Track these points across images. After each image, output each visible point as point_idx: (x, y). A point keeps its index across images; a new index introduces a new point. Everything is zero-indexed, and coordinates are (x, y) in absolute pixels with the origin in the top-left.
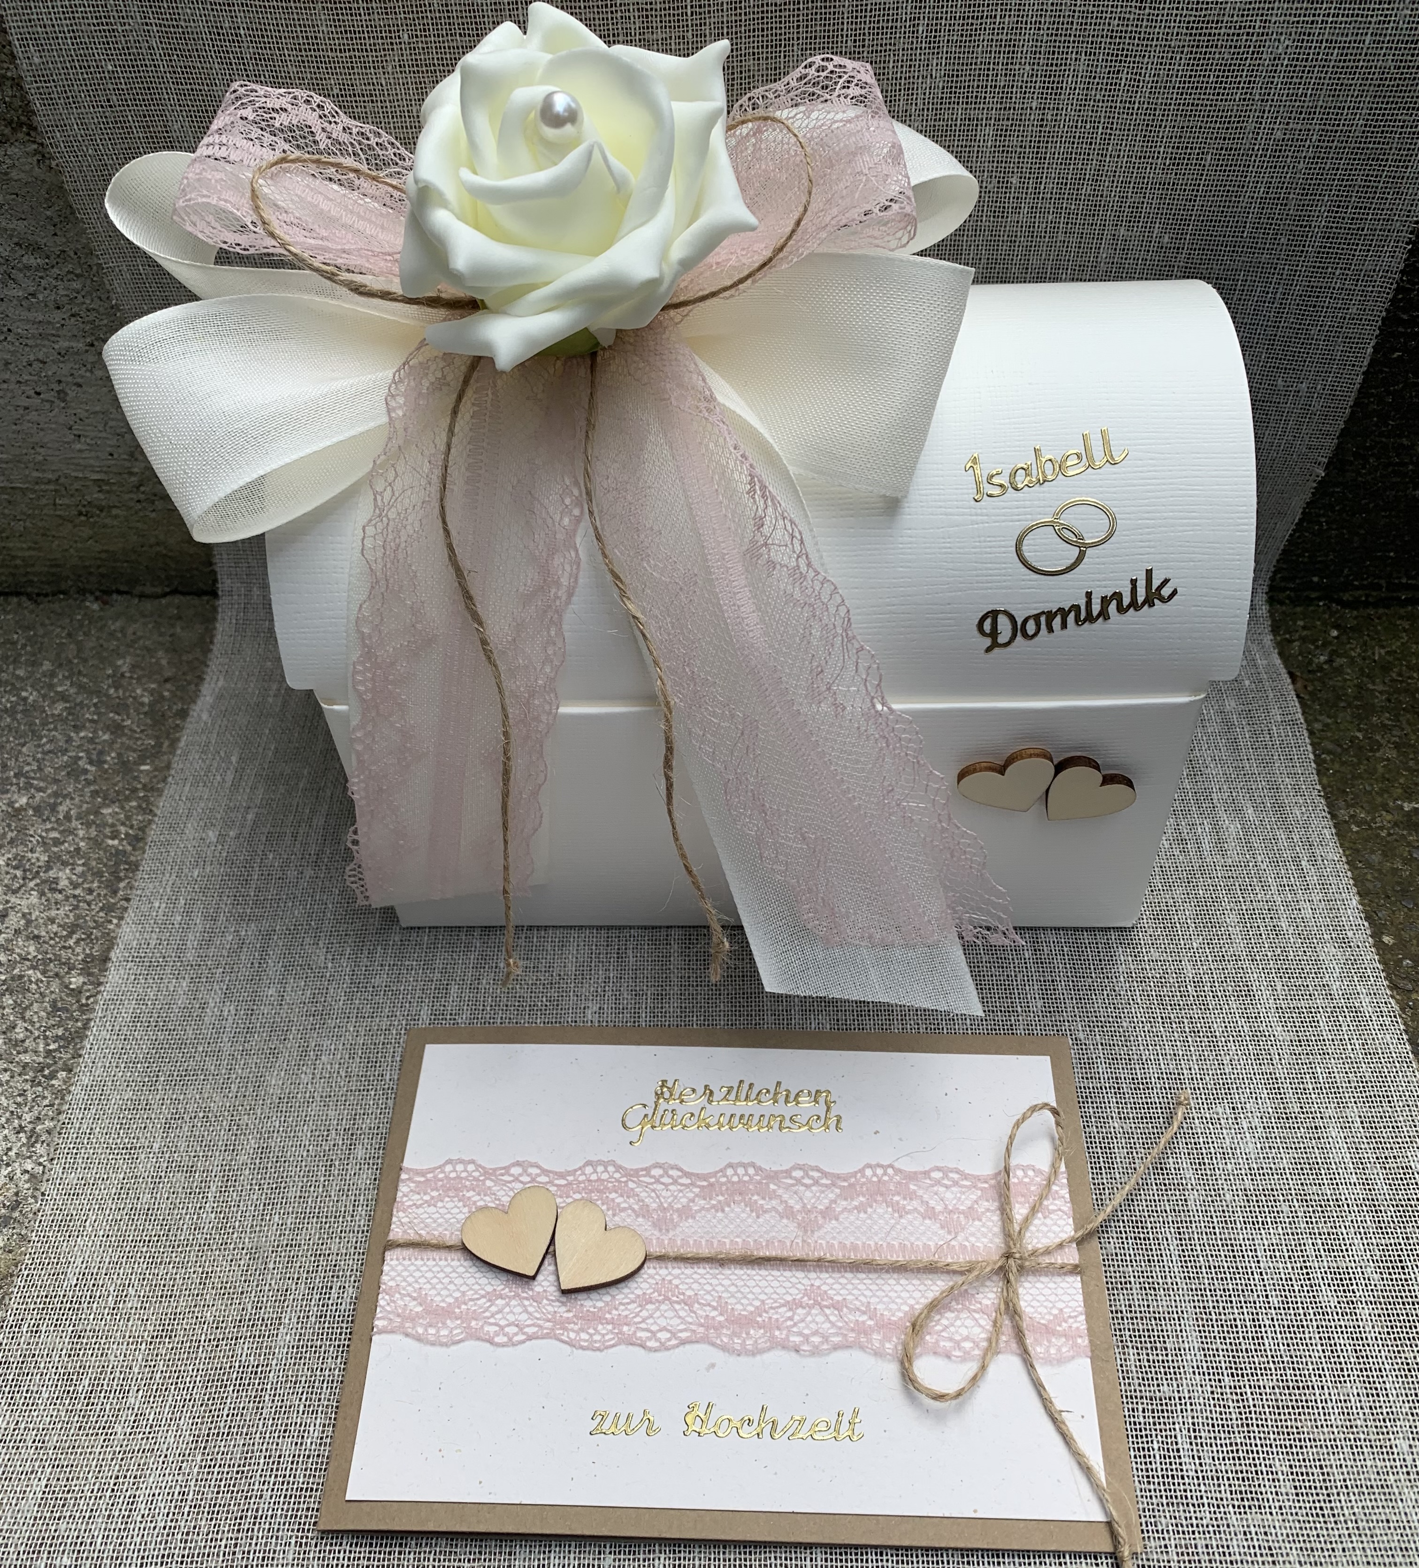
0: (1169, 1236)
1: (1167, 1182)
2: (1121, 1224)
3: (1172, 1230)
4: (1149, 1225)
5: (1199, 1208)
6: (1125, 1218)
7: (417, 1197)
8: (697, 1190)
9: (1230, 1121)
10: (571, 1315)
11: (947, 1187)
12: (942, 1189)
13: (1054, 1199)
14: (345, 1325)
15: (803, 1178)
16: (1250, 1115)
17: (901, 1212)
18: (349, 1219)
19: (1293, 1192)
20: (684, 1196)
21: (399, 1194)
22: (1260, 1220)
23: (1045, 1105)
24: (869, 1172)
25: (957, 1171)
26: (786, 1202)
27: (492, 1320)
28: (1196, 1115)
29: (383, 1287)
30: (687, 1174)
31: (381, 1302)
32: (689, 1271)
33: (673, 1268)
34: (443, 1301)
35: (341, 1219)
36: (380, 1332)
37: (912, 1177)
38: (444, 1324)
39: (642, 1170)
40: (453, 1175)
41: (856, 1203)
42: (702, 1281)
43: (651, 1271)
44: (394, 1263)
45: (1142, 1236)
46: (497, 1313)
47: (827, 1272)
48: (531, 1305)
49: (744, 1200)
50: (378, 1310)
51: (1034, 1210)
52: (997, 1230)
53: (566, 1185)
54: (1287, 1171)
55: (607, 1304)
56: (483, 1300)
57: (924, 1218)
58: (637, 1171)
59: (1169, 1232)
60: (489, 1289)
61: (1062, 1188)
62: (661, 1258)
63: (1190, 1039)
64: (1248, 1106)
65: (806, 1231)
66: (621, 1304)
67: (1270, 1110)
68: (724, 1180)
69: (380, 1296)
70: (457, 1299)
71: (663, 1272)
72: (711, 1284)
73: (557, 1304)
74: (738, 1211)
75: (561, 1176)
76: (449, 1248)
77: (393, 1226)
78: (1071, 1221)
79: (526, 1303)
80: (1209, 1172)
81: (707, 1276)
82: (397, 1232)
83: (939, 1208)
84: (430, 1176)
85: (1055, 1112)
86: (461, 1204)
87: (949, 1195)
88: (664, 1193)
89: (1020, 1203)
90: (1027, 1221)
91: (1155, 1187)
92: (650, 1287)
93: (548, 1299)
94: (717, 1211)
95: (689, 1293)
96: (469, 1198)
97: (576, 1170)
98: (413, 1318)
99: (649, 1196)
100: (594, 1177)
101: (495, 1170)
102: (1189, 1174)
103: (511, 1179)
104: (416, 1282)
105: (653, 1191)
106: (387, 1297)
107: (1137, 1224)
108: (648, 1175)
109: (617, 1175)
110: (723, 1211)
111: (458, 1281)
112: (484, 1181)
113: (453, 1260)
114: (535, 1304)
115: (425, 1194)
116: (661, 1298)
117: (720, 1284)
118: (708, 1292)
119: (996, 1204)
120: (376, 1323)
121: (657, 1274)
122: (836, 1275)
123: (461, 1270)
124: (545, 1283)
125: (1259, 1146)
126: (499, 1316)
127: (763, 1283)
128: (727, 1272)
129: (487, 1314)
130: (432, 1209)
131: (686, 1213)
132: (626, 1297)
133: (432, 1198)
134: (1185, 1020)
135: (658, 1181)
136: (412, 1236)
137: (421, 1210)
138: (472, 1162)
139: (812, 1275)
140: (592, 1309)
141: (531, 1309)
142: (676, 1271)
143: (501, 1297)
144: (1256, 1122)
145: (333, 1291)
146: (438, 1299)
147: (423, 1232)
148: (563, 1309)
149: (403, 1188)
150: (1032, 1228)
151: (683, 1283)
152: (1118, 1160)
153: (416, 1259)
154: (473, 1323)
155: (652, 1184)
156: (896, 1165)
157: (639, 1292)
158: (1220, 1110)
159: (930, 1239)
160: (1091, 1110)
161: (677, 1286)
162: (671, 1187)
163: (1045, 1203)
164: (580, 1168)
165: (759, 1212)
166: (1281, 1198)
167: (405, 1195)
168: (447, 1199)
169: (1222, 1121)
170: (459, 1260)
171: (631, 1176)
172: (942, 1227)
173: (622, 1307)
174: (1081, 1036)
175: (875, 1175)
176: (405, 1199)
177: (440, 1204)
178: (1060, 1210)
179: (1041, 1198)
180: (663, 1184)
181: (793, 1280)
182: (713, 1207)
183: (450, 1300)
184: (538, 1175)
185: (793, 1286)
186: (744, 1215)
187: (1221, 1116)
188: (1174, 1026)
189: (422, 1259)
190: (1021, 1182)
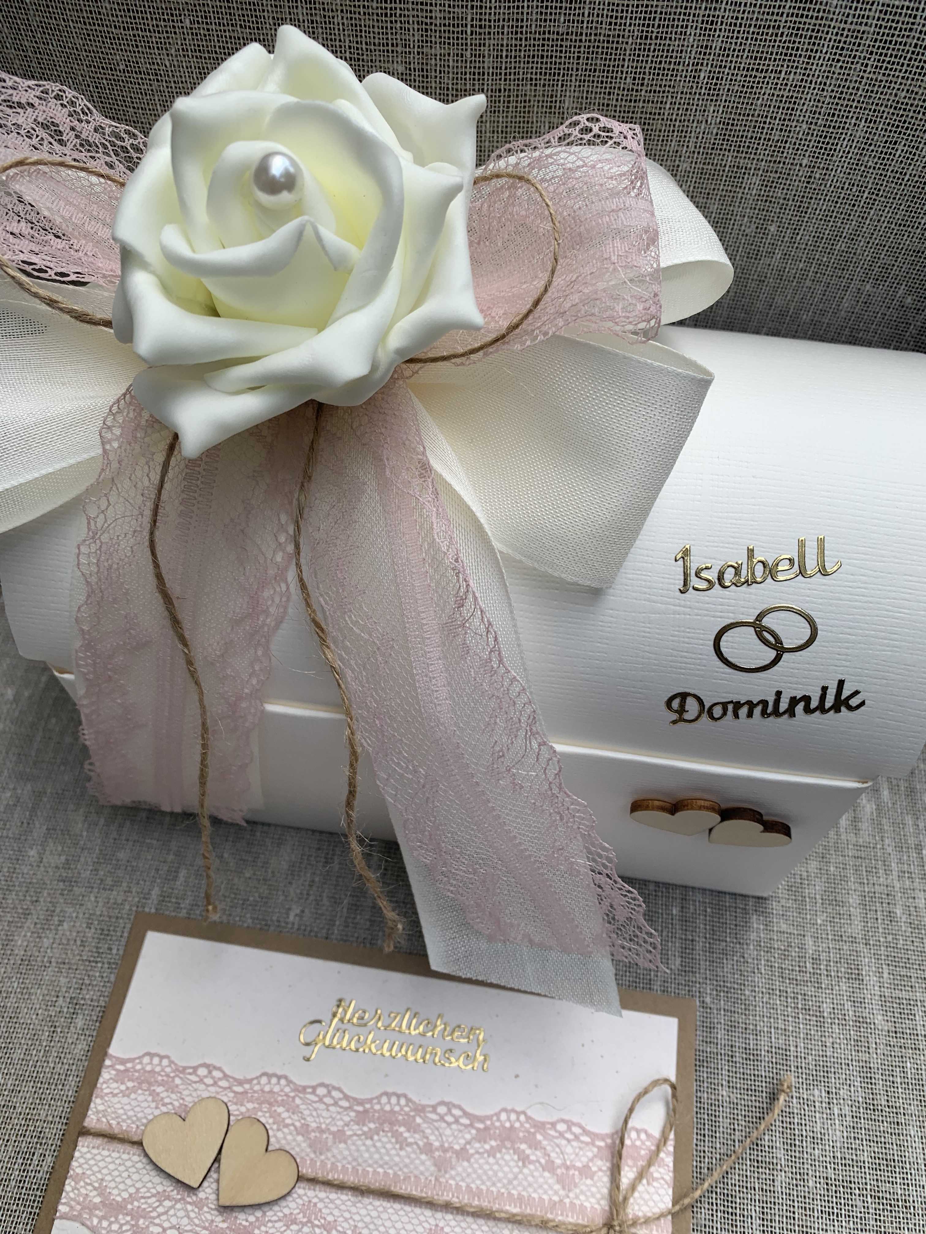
0: (754, 1214)
1: (760, 1159)
2: (714, 1195)
3: (757, 1209)
4: (738, 1201)
5: (784, 1190)
6: (718, 1190)
7: (114, 1085)
8: (353, 1114)
9: (824, 1105)
10: (224, 1225)
11: (569, 1141)
12: (564, 1142)
13: (659, 1166)
14: (39, 1193)
15: (446, 1114)
16: (842, 1101)
17: (525, 1160)
18: (60, 1087)
19: (869, 1187)
20: (341, 1119)
21: (101, 1080)
22: (835, 1211)
23: (666, 1081)
24: (503, 1116)
25: (580, 1126)
26: (427, 1138)
27: (157, 1221)
28: (794, 1094)
29: (71, 1172)
30: (346, 1097)
31: (67, 1188)
32: (333, 1196)
33: (320, 1191)
34: (119, 1195)
35: (53, 1087)
36: (61, 1218)
37: (540, 1126)
38: (116, 1219)
39: (309, 1087)
40: (148, 1068)
41: (487, 1147)
42: (343, 1207)
43: (301, 1191)
44: (84, 1150)
45: (730, 1210)
46: (163, 1214)
47: (452, 1213)
48: (193, 1211)
49: (391, 1130)
50: (64, 1194)
51: (641, 1176)
52: (605, 1191)
53: (242, 1093)
54: (867, 1165)
55: (257, 1219)
56: (154, 1199)
57: (544, 1170)
58: (305, 1088)
59: (754, 1210)
60: (160, 1188)
61: (667, 1158)
62: (313, 1181)
63: (801, 1016)
64: (841, 1092)
65: (439, 1170)
66: (269, 1221)
67: (860, 1099)
68: (377, 1107)
69: (67, 1182)
70: (131, 1195)
71: (311, 1193)
72: (350, 1212)
73: (216, 1213)
74: (384, 1140)
75: (240, 1083)
76: (134, 1143)
77: (90, 1112)
78: (670, 1191)
79: (189, 1207)
80: (797, 1155)
81: (349, 1203)
82: (92, 1120)
83: (558, 1162)
84: (129, 1065)
85: (673, 1087)
86: (150, 1098)
87: (569, 1150)
88: (325, 1114)
89: (628, 1166)
90: (633, 1187)
91: (748, 1163)
92: (298, 1208)
93: (208, 1207)
94: (367, 1138)
95: (330, 1218)
96: (158, 1094)
97: (252, 1079)
98: (91, 1208)
99: (311, 1115)
100: (267, 1089)
101: (185, 1068)
102: (781, 1154)
103: (197, 1079)
104: (100, 1172)
105: (316, 1109)
106: (73, 1183)
107: (729, 1198)
108: (314, 1093)
109: (287, 1089)
110: (372, 1139)
111: (135, 1177)
112: (173, 1078)
113: (134, 1154)
114: (196, 1210)
115: (122, 1083)
116: (305, 1220)
117: (358, 1213)
118: (346, 1220)
119: (608, 1164)
120: (60, 1207)
121: (305, 1194)
122: (459, 1218)
123: (139, 1165)
124: (209, 1190)
125: (845, 1134)
126: (164, 1217)
127: (395, 1218)
128: (366, 1200)
129: (154, 1214)
130: (125, 1100)
131: (340, 1136)
132: (275, 1215)
133: (128, 1088)
134: (800, 997)
135: (321, 1101)
136: (103, 1126)
137: (116, 1100)
138: (167, 1057)
139: (439, 1215)
140: (244, 1223)
141: (192, 1215)
142: (322, 1195)
143: (168, 1198)
144: (846, 1110)
145: (35, 1157)
146: (115, 1192)
147: (113, 1122)
148: (220, 1219)
149: (105, 1075)
150: (636, 1194)
151: (326, 1207)
152: (721, 1129)
153: (103, 1149)
154: (141, 1221)
155: (315, 1102)
156: (529, 1113)
157: (287, 1211)
158: (816, 1092)
159: (546, 1192)
160: (705, 1075)
161: (320, 1210)
162: (332, 1109)
163: (652, 1169)
164: (257, 1078)
165: (402, 1143)
166: (857, 1192)
167: (104, 1082)
168: (140, 1092)
169: (817, 1104)
170: (139, 1156)
171: (299, 1092)
172: (558, 1182)
173: (270, 1225)
174: (708, 1000)
175: (509, 1119)
176: (105, 1086)
177: (133, 1096)
178: (663, 1178)
179: (650, 1164)
180: (325, 1104)
181: (422, 1218)
182: (364, 1133)
183: (125, 1195)
184: (220, 1079)
185: (420, 1224)
186: (389, 1146)
187: (816, 1099)
188: (789, 1000)
189: (109, 1150)
190: (633, 1145)
